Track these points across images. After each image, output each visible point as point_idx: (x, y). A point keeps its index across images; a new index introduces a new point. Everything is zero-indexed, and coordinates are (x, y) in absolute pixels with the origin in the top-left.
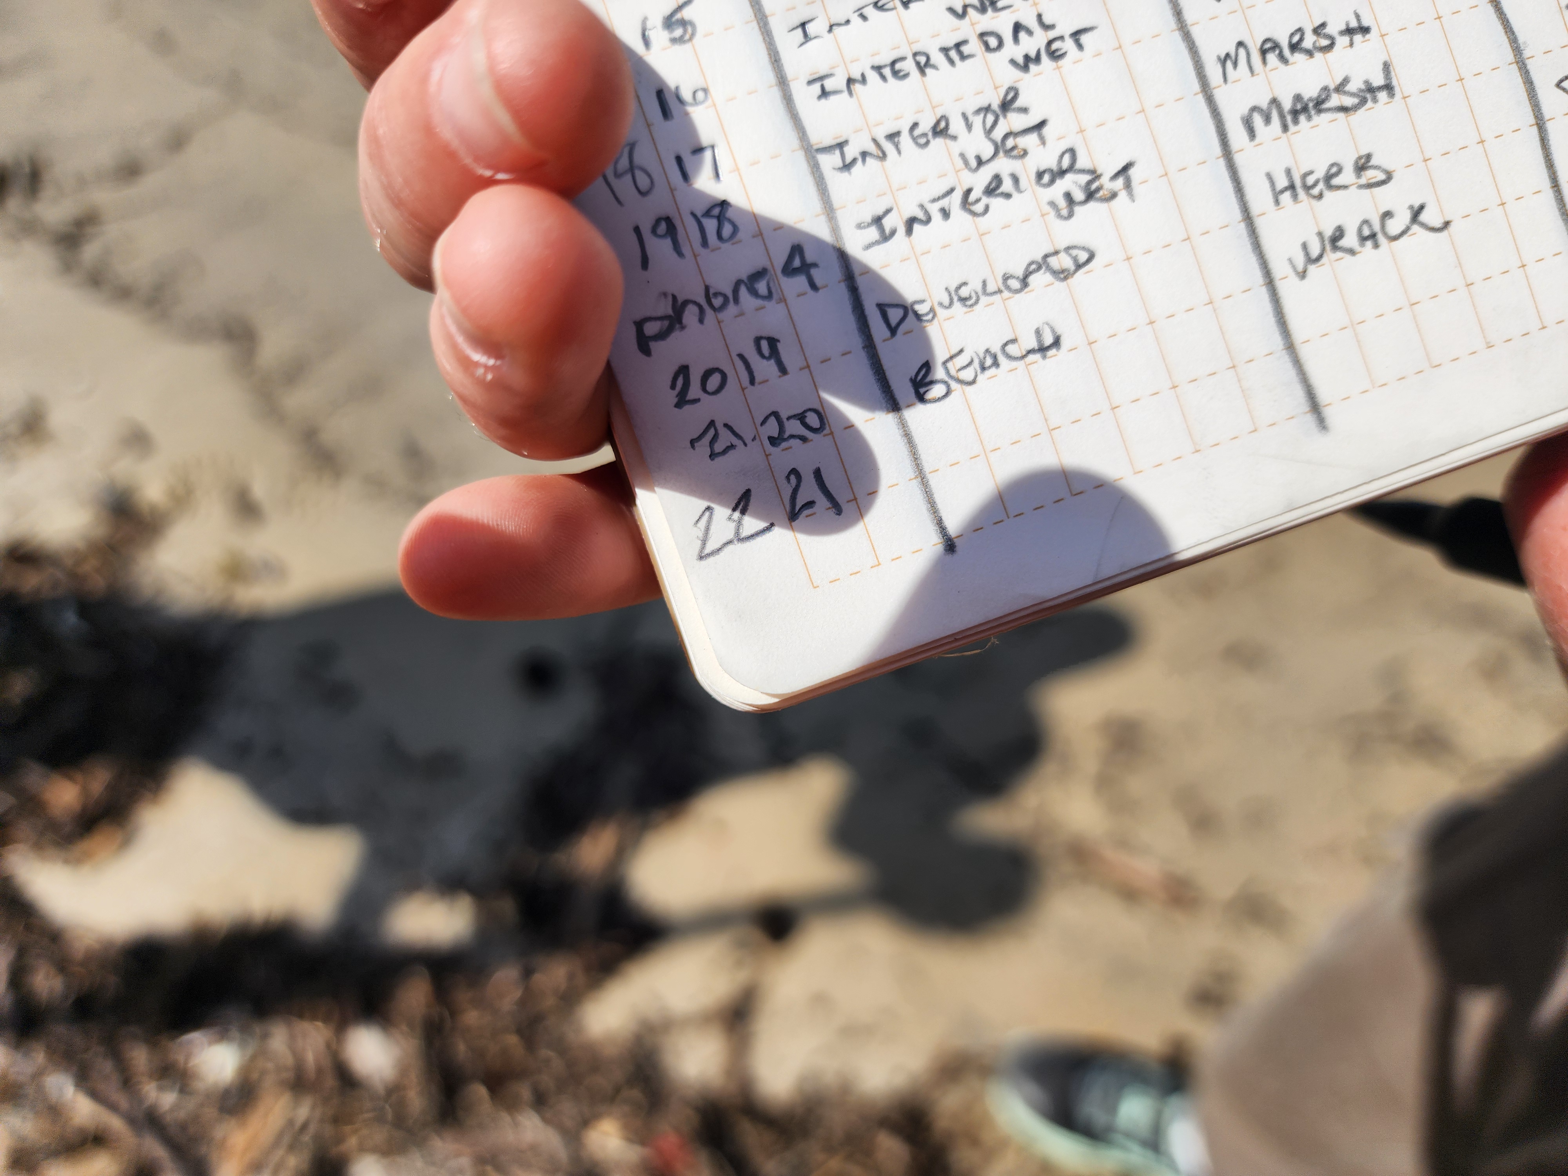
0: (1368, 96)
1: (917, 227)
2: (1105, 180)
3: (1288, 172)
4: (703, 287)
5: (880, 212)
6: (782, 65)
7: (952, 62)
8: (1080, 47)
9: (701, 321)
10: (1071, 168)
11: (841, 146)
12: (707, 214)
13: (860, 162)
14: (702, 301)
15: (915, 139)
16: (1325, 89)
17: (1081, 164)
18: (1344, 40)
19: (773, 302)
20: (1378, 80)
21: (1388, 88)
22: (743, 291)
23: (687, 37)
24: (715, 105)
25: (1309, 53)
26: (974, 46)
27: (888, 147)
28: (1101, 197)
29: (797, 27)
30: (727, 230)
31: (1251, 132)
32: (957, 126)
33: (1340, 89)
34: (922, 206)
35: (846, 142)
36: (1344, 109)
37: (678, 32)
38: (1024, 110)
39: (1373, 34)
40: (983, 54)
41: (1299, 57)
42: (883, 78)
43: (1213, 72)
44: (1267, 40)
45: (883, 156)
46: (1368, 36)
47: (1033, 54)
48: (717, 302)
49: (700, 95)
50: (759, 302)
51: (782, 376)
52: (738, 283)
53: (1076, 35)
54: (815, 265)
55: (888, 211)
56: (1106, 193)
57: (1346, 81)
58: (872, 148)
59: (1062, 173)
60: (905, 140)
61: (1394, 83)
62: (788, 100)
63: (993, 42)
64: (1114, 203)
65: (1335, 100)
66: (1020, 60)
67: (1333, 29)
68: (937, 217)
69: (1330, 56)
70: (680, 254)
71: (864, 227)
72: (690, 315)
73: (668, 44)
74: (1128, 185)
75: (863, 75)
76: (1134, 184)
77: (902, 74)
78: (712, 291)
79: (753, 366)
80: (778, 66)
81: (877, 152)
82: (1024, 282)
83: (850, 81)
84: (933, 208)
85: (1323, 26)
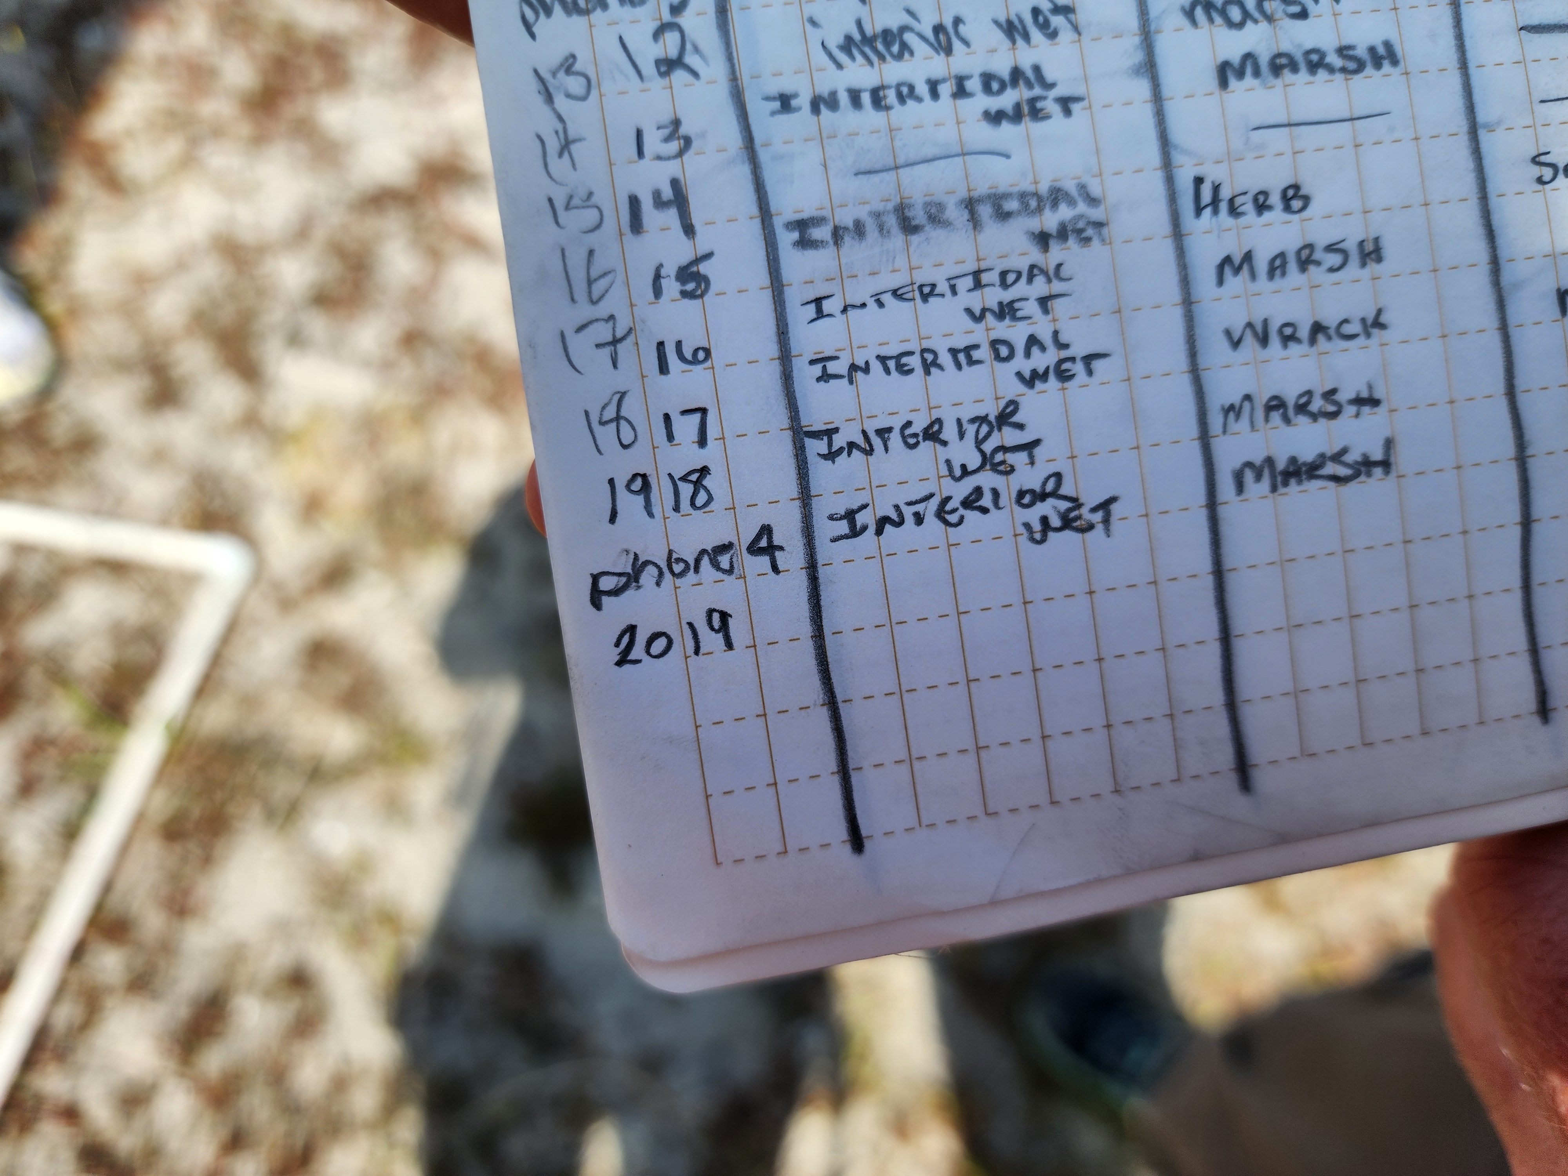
0: (1363, 469)
1: (888, 528)
2: (1084, 511)
4: (667, 550)
5: (855, 507)
6: (789, 338)
7: (959, 366)
8: (1090, 372)
9: (658, 584)
10: (1054, 494)
11: (830, 433)
12: (684, 479)
13: (845, 452)
14: (663, 565)
15: (904, 438)
16: (1322, 456)
17: (1064, 490)
18: (1352, 410)
19: (733, 577)
20: (1377, 455)
21: (1386, 464)
22: (705, 561)
23: (699, 292)
24: (713, 368)
25: (1314, 417)
26: (983, 353)
27: (877, 442)
28: (1077, 526)
29: (812, 302)
30: (701, 498)
31: (1240, 487)
32: (949, 432)
33: (1337, 458)
34: (897, 507)
35: (836, 430)
36: (1335, 479)
37: (690, 286)
38: (1020, 426)
39: (1381, 410)
40: (991, 361)
41: (1302, 420)
42: (887, 371)
43: (1216, 421)
44: (1275, 398)
45: (869, 452)
46: (1376, 410)
47: (1041, 370)
48: (678, 568)
49: (701, 355)
50: (720, 575)
51: (728, 651)
52: (703, 552)
53: (1089, 359)
54: (781, 548)
55: (864, 506)
56: (1083, 523)
57: (1344, 451)
58: (860, 441)
59: (1043, 496)
60: (895, 438)
61: (1392, 460)
62: (787, 378)
63: (1004, 351)
64: (1088, 535)
65: (1329, 468)
66: (1027, 375)
67: (1343, 396)
68: (909, 519)
69: (1333, 423)
70: (651, 515)
71: (836, 519)
72: (648, 576)
73: (678, 296)
74: (1106, 521)
75: (867, 363)
76: (1114, 519)
77: (906, 368)
78: (675, 556)
79: (700, 637)
80: (784, 338)
81: (865, 445)
83: (853, 368)
84: (908, 512)
85: (1334, 391)
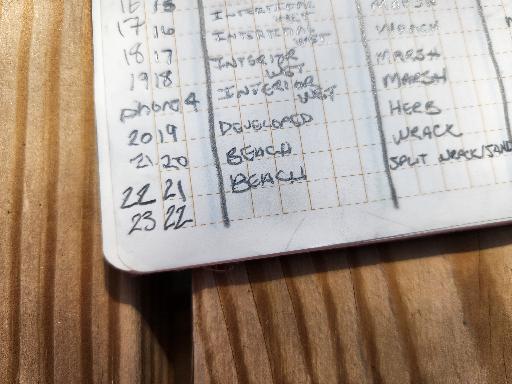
0: (435, 79)
1: (242, 95)
2: (323, 91)
3: (398, 102)
4: (152, 102)
5: (229, 87)
6: (204, 26)
9: (148, 114)
10: (310, 84)
11: (220, 59)
12: (161, 75)
13: (226, 66)
14: (150, 107)
15: (249, 62)
16: (419, 73)
17: (314, 83)
18: (429, 57)
19: (178, 112)
20: (441, 75)
21: (444, 78)
22: (167, 106)
23: (171, 10)
24: (175, 36)
25: (414, 59)
27: (238, 62)
28: (320, 96)
29: (215, 14)
30: (168, 82)
31: (386, 84)
32: (267, 59)
33: (424, 74)
34: (246, 87)
35: (222, 58)
36: (424, 82)
37: (168, 8)
38: (296, 59)
39: (441, 57)
40: (284, 36)
41: (410, 61)
43: (374, 60)
44: (398, 52)
45: (235, 66)
46: (438, 58)
48: (156, 108)
49: (171, 31)
50: (173, 112)
51: (174, 142)
52: (166, 103)
53: (322, 35)
54: (199, 102)
55: (233, 87)
56: (322, 95)
57: (427, 72)
59: (305, 85)
60: (246, 62)
61: (447, 76)
62: (203, 41)
64: (324, 101)
65: (421, 79)
66: (298, 40)
67: (426, 51)
68: (251, 92)
69: (423, 62)
70: (148, 89)
71: (221, 91)
72: (144, 110)
73: (163, 11)
74: (332, 95)
75: (235, 35)
76: (335, 94)
78: (155, 104)
79: (164, 136)
81: (233, 63)
82: (281, 125)
83: (230, 36)
84: (250, 89)
85: (421, 50)
